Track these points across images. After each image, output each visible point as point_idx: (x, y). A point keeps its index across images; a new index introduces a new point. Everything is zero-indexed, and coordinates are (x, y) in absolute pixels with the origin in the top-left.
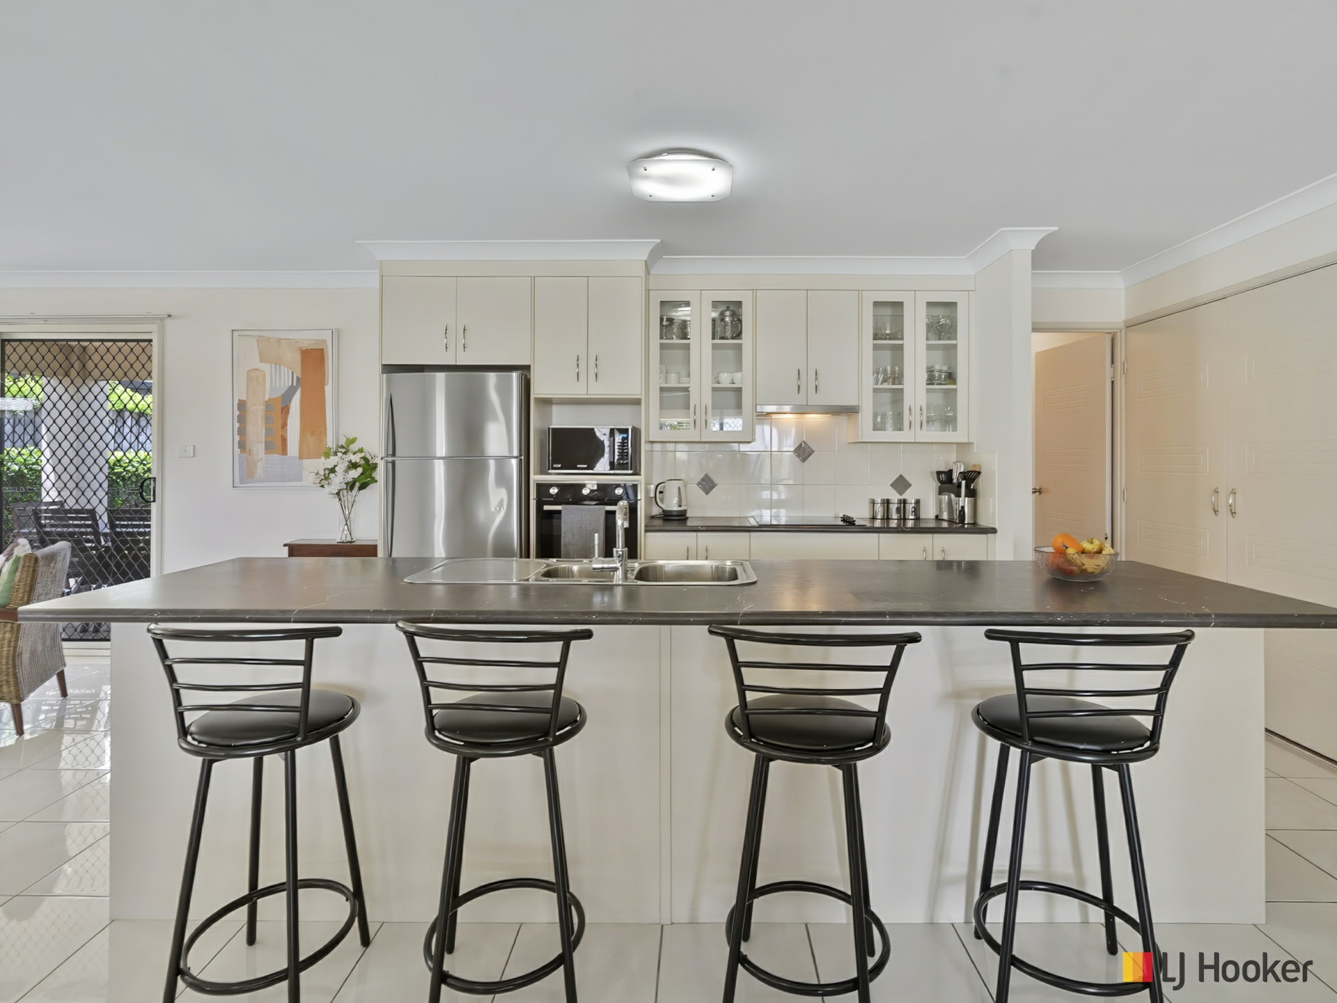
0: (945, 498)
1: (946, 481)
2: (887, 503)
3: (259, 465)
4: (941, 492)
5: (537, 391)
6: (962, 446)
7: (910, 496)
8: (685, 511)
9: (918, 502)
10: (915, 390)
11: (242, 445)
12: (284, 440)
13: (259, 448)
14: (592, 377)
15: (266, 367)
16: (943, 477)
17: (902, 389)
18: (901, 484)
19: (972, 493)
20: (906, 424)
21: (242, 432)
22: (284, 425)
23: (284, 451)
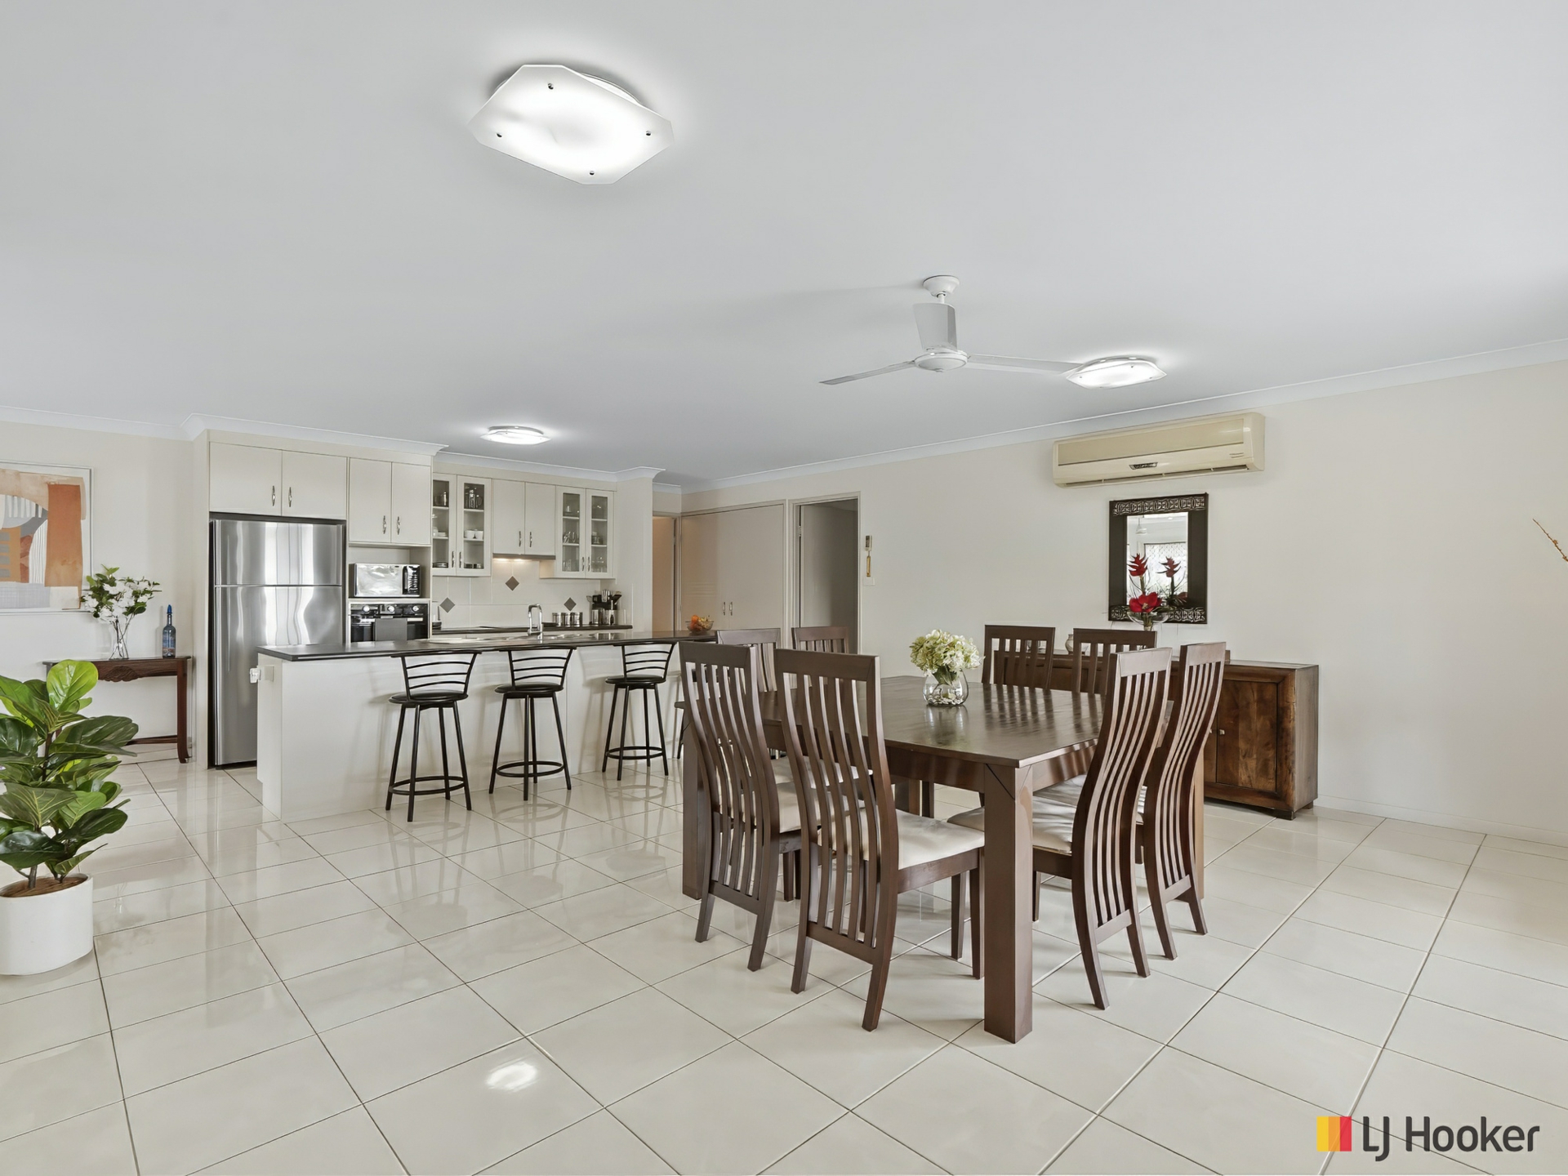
0: (596, 611)
1: (597, 602)
2: (564, 615)
4: (594, 607)
5: (352, 538)
6: (605, 582)
7: (576, 610)
8: (441, 623)
9: (581, 614)
10: (585, 549)
14: (395, 531)
16: (596, 599)
17: (578, 547)
18: (570, 604)
19: (616, 608)
20: (581, 567)
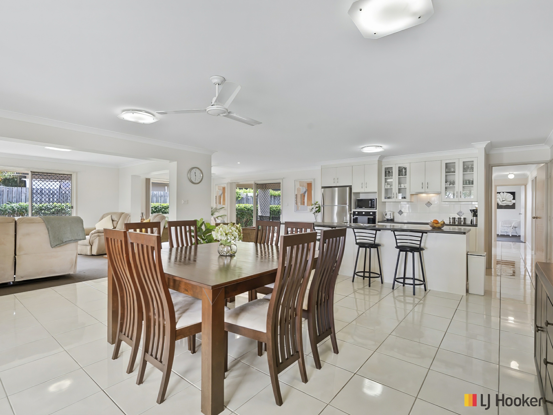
2: (454, 218)
3: (300, 207)
5: (354, 191)
8: (393, 219)
9: (465, 219)
10: (459, 187)
11: (296, 203)
12: (304, 202)
13: (299, 204)
14: (365, 187)
15: (301, 187)
17: (454, 187)
18: (460, 213)
21: (296, 201)
22: (304, 199)
23: (304, 205)
